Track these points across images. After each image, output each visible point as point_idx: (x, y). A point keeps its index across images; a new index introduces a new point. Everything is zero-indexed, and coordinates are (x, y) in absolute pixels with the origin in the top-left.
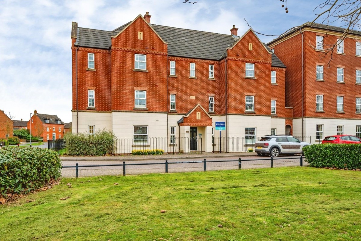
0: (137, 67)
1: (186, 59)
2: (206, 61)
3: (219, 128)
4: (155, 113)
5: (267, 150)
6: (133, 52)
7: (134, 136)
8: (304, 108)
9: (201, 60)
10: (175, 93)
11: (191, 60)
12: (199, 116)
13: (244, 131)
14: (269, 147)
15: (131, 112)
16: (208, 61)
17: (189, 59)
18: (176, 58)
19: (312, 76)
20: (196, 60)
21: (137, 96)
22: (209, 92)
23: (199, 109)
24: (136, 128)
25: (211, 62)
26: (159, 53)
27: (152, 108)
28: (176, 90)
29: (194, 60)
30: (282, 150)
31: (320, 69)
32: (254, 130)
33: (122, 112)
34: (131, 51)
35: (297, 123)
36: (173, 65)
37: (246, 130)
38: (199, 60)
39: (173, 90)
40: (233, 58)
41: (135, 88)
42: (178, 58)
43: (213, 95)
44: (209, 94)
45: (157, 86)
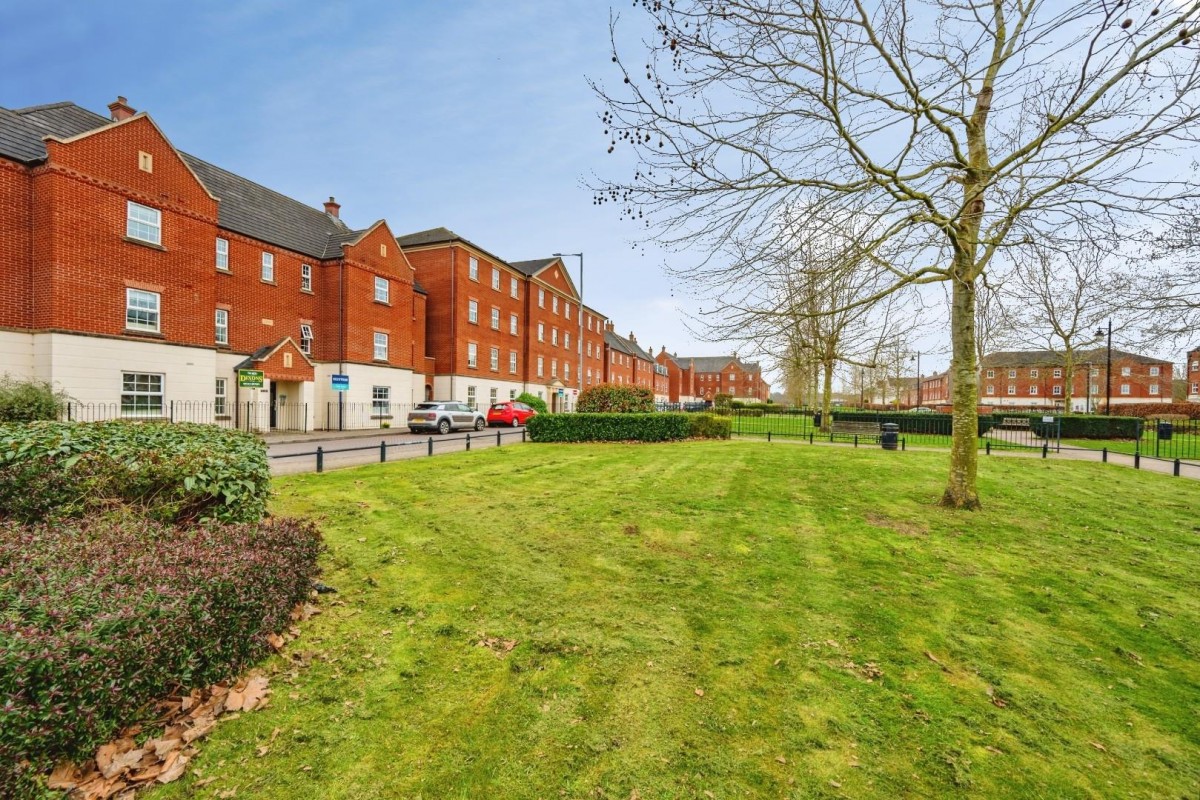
0: (133, 232)
1: (254, 242)
2: (296, 255)
3: (338, 386)
4: (186, 346)
5: (434, 423)
6: (122, 195)
7: (124, 397)
8: (455, 361)
9: (286, 252)
10: (229, 307)
11: (265, 246)
12: (288, 360)
13: (372, 393)
14: (437, 419)
15: (115, 338)
16: (301, 257)
17: (260, 244)
18: (230, 234)
19: (464, 314)
20: (276, 249)
21: (134, 302)
22: (301, 315)
23: (289, 347)
24: (128, 377)
25: (306, 259)
26: (197, 214)
27: (176, 335)
28: (229, 302)
29: (271, 247)
30: (454, 424)
31: (473, 308)
32: (386, 390)
33: (85, 335)
34: (115, 191)
35: (441, 382)
36: (222, 248)
37: (375, 390)
38: (281, 250)
39: (223, 301)
40: (356, 263)
41: (127, 282)
42: (236, 236)
43: (310, 322)
44: (302, 320)
45: (190, 287)
